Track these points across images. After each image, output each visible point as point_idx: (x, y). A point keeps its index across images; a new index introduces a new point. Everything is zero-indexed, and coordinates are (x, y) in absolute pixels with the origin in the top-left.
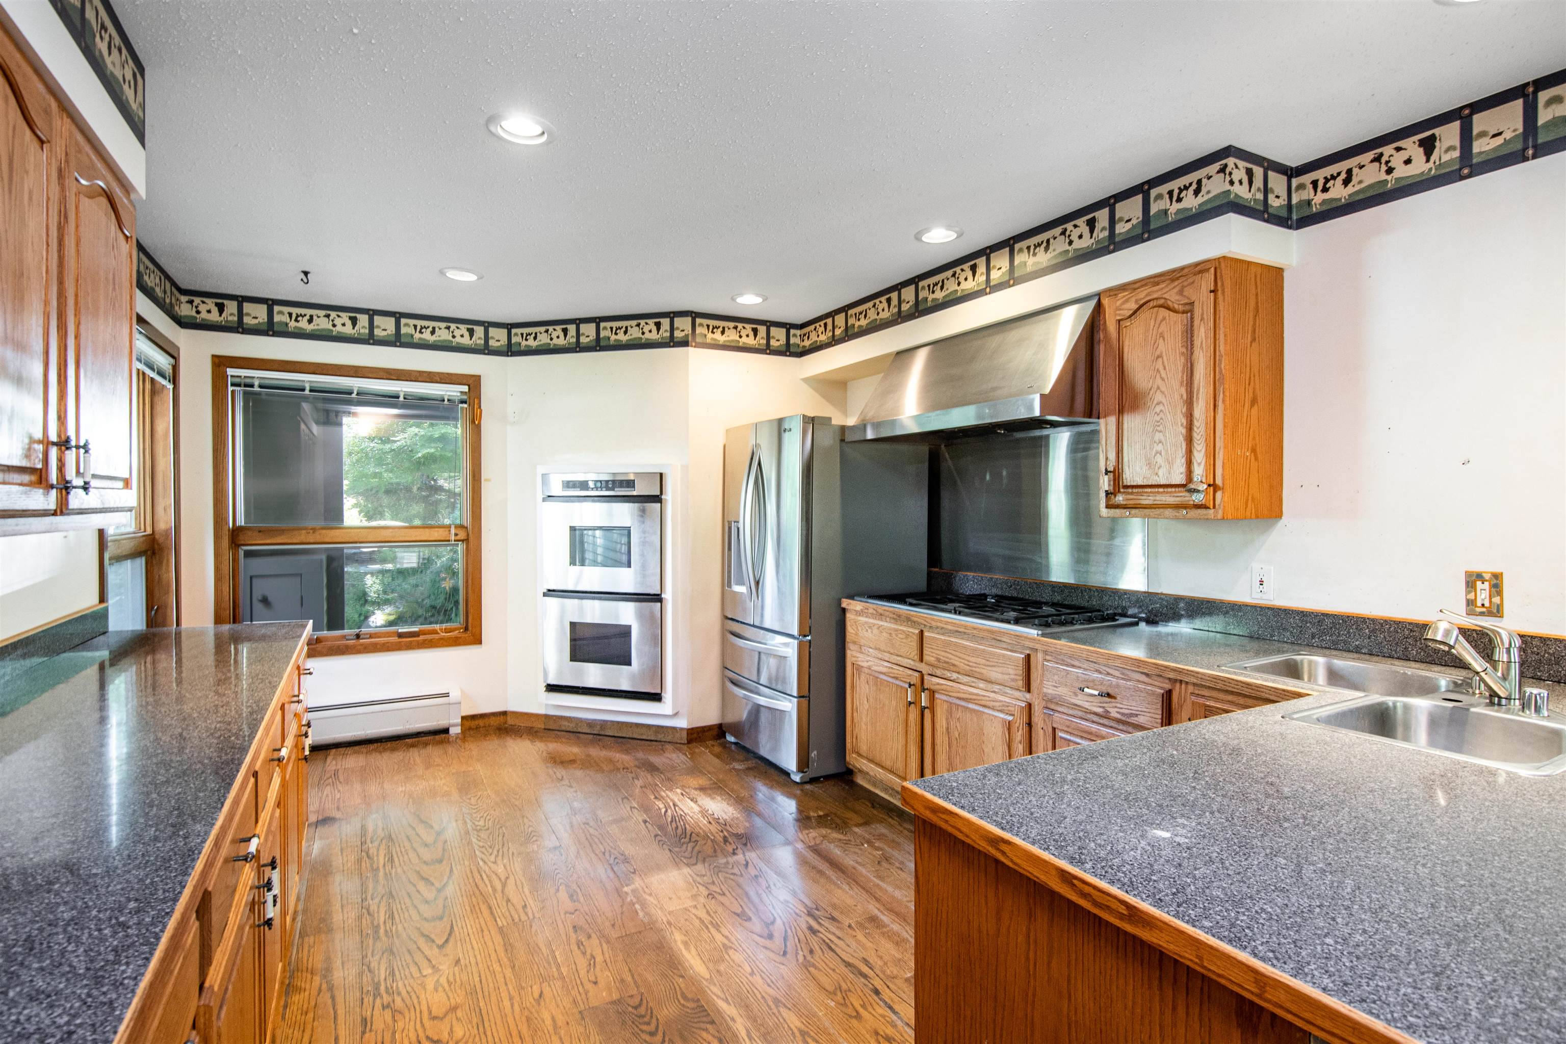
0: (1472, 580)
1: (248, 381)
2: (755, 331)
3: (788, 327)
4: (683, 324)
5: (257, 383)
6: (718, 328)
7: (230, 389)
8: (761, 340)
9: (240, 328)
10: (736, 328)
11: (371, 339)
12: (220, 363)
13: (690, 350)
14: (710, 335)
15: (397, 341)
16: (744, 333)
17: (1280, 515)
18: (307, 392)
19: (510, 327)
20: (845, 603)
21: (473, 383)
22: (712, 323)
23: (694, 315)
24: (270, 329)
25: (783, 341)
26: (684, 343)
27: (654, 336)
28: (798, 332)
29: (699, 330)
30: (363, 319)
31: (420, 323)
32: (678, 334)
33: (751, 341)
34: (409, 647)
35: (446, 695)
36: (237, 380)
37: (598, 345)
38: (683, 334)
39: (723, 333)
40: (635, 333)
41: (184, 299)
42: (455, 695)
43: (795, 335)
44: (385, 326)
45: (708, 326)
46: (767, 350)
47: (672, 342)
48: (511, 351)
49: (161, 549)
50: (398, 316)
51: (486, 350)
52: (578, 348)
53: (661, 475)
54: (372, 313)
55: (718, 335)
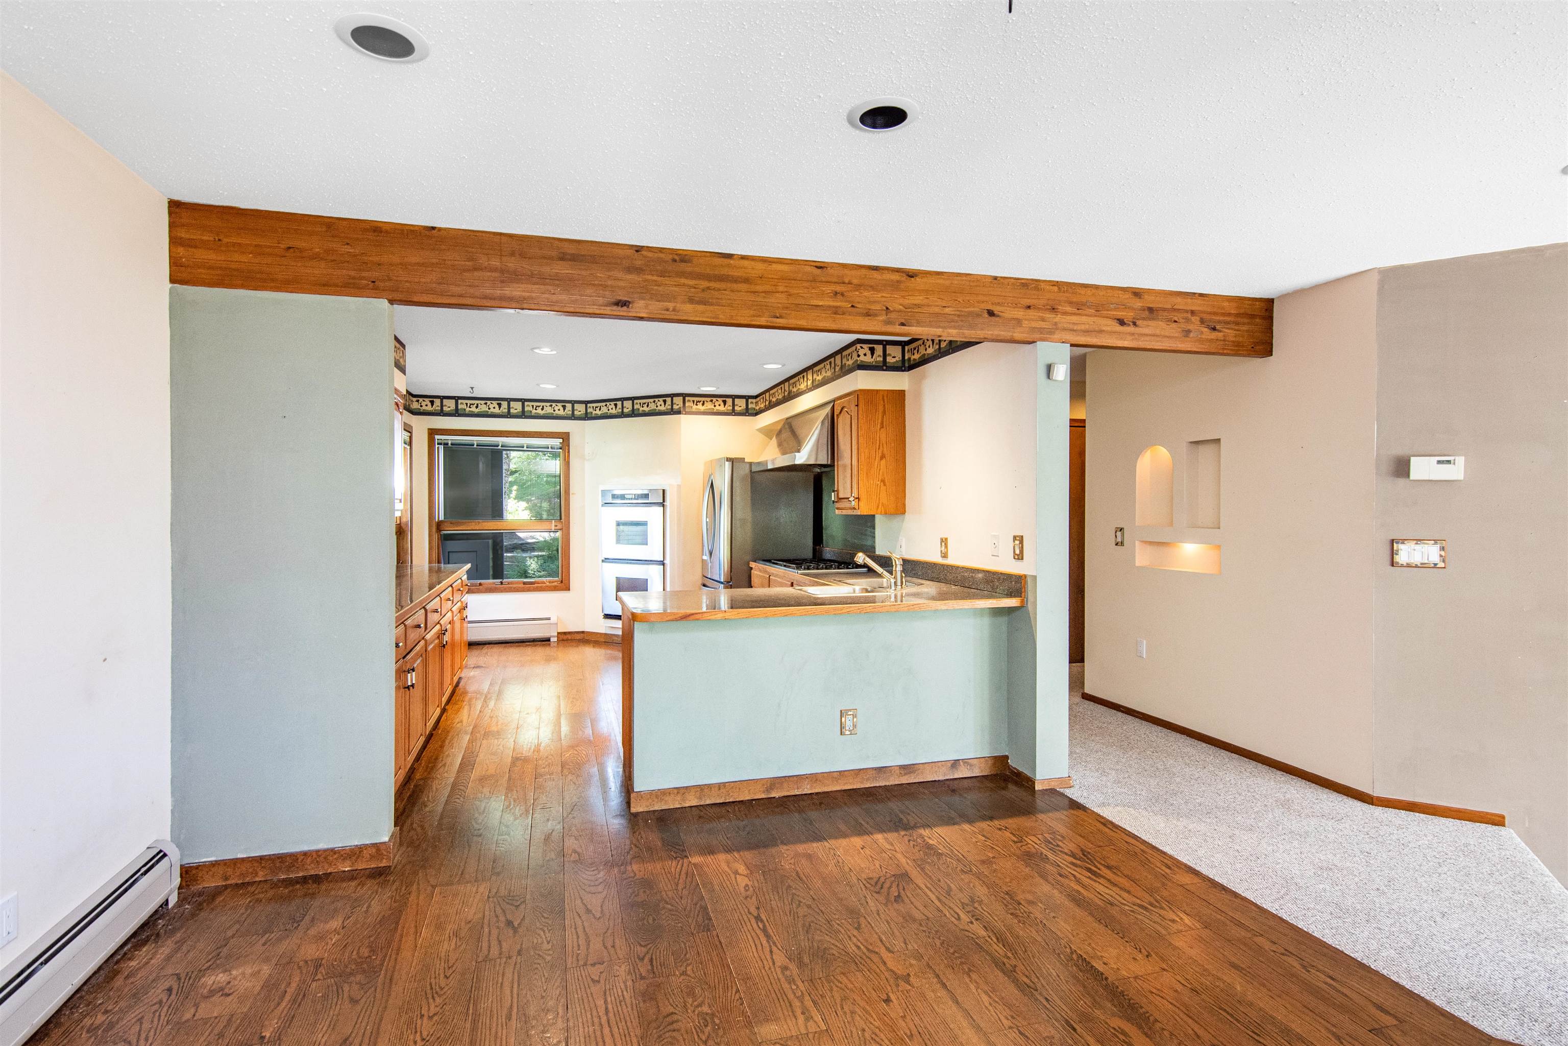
0: (942, 540)
1: (446, 441)
2: (725, 402)
3: (747, 398)
4: (678, 401)
5: (450, 443)
6: (699, 402)
7: (437, 446)
8: (729, 407)
9: (441, 413)
10: (712, 401)
11: (508, 415)
12: (432, 432)
13: (682, 417)
14: (695, 407)
15: (523, 415)
16: (717, 404)
17: (903, 512)
18: (475, 446)
19: (586, 403)
20: (753, 565)
21: (565, 437)
22: (696, 399)
23: (684, 396)
24: (457, 413)
25: (744, 406)
26: (678, 412)
27: (662, 408)
28: (754, 401)
29: (687, 404)
30: (505, 404)
31: (535, 404)
32: (675, 407)
33: (722, 408)
34: (529, 590)
35: (549, 619)
36: (440, 441)
37: (634, 414)
38: (678, 407)
39: (703, 404)
40: (652, 406)
41: (414, 399)
42: (554, 620)
43: (752, 403)
44: (516, 407)
45: (693, 401)
46: (733, 413)
47: (673, 412)
48: (587, 417)
49: (404, 532)
50: (523, 401)
51: (573, 417)
52: (622, 415)
53: (664, 491)
54: (509, 400)
55: (700, 407)
